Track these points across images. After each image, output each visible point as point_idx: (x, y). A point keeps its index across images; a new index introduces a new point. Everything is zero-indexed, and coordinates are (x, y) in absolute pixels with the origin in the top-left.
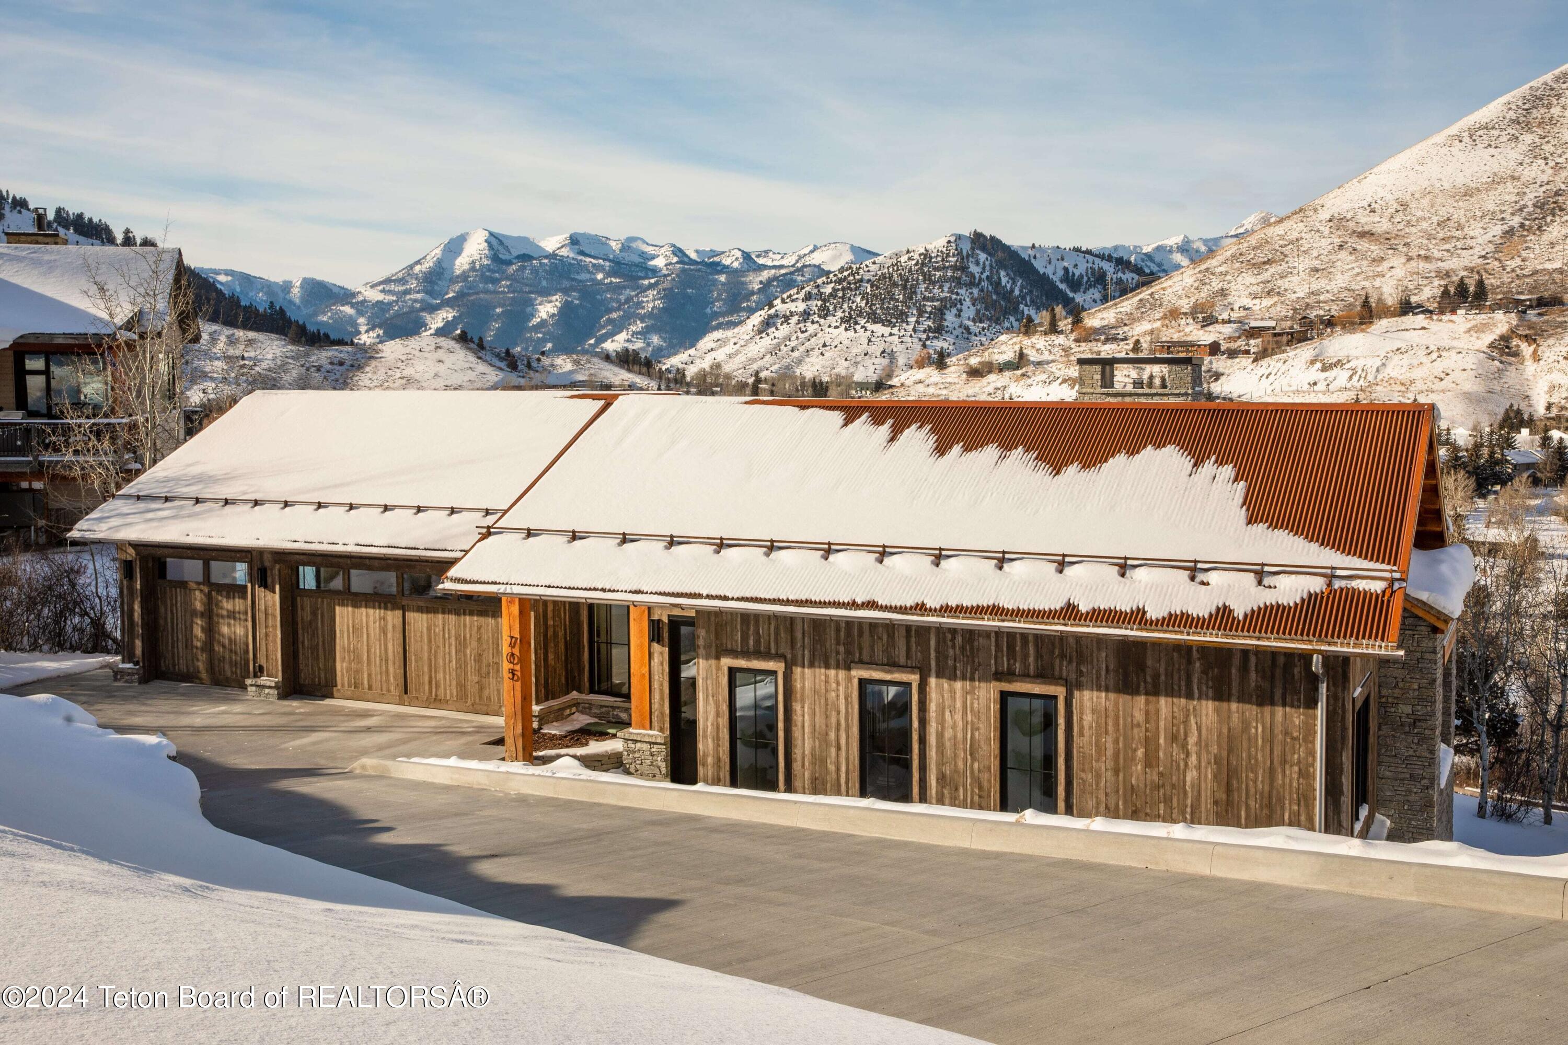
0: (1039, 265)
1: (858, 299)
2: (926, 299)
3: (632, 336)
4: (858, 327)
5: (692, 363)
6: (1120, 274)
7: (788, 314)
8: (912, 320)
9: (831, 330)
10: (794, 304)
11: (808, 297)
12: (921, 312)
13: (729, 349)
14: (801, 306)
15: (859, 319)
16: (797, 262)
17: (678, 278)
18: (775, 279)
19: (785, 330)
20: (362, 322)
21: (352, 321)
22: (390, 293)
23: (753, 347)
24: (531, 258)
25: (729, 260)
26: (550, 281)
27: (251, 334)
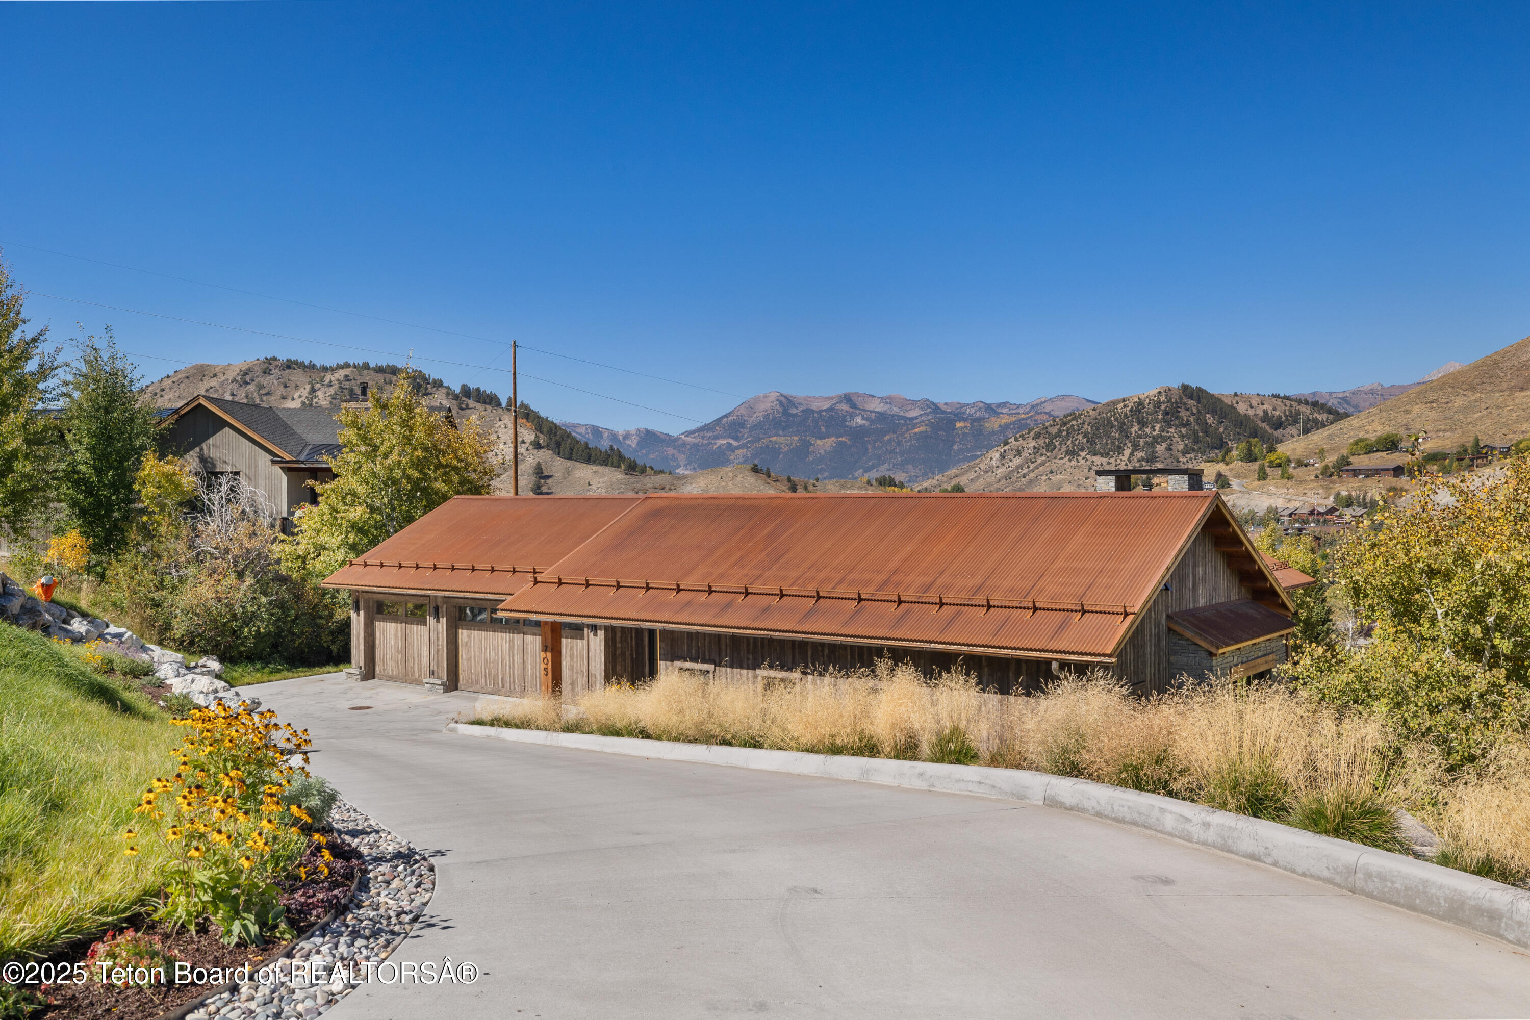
0: (1242, 408)
1: (1080, 437)
2: (1140, 437)
4: (1080, 458)
5: (940, 487)
6: (1315, 415)
7: (1021, 449)
8: (1127, 452)
9: (1056, 461)
10: (1025, 442)
11: (1038, 436)
12: (1136, 447)
13: (972, 475)
14: (1032, 444)
15: (1080, 453)
16: (1030, 410)
17: (930, 424)
18: (1011, 424)
19: (1017, 461)
20: (682, 459)
21: (674, 458)
22: (703, 438)
23: (990, 474)
24: (813, 411)
25: (973, 411)
26: (827, 427)
27: (595, 468)
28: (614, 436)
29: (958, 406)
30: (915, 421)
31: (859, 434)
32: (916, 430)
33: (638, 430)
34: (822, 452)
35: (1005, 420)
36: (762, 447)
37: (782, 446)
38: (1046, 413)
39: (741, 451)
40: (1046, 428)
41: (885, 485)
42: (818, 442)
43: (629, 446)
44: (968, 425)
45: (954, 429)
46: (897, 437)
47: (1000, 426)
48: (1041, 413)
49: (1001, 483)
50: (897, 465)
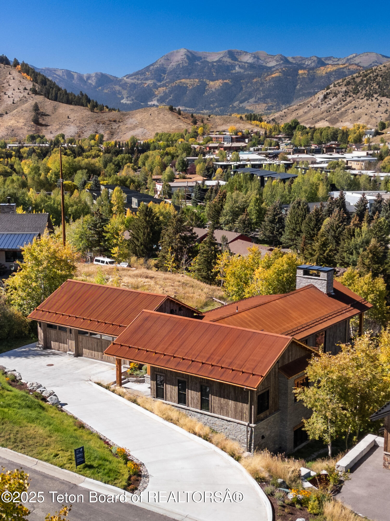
1: (375, 85)
3: (258, 100)
4: (373, 98)
5: (286, 116)
7: (337, 92)
9: (359, 100)
10: (340, 88)
11: (348, 84)
13: (305, 110)
14: (344, 89)
15: (374, 94)
16: (346, 62)
17: (283, 72)
18: (333, 71)
19: (334, 100)
20: (125, 93)
21: (120, 93)
22: (138, 79)
23: (317, 108)
24: (208, 62)
25: (310, 62)
26: (217, 73)
27: (72, 107)
28: (80, 77)
29: (300, 59)
30: (273, 69)
31: (237, 79)
32: (273, 76)
33: (97, 74)
34: (213, 90)
35: (330, 69)
36: (175, 86)
37: (188, 85)
38: (356, 64)
39: (162, 88)
40: (354, 79)
41: (251, 120)
42: (211, 83)
43: (91, 84)
44: (306, 72)
45: (297, 74)
46: (261, 80)
47: (326, 73)
48: (353, 64)
49: (324, 114)
50: (261, 98)
